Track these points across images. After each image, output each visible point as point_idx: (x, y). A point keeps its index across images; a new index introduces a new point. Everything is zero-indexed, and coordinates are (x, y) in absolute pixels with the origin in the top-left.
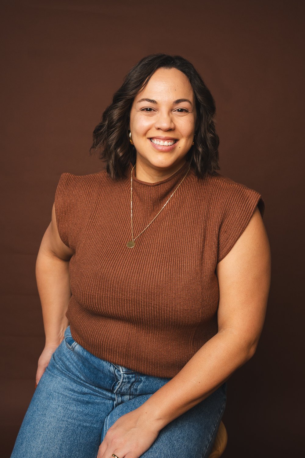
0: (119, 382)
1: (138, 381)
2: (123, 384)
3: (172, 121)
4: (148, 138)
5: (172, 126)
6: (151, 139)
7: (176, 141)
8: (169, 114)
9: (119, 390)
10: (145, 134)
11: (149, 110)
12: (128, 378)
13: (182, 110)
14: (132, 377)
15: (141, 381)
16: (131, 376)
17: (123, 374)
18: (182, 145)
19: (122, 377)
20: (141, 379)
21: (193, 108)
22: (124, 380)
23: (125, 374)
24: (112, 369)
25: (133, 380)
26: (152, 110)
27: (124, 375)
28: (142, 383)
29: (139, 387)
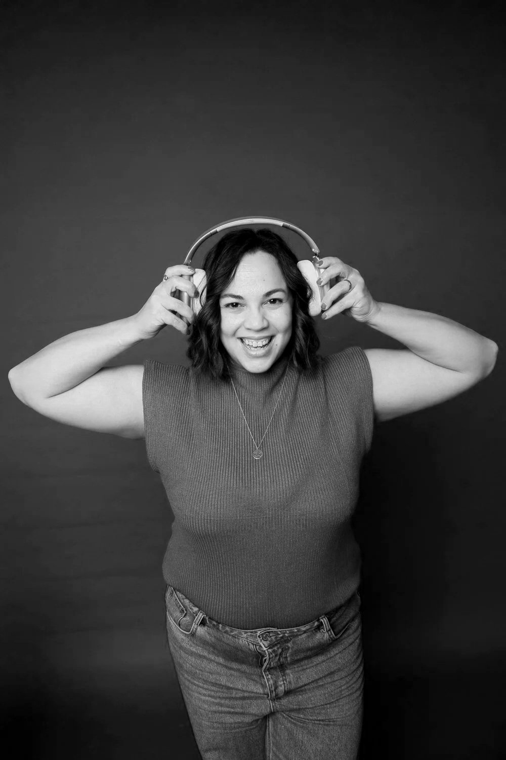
0: (266, 659)
1: (286, 649)
2: (271, 660)
3: (264, 318)
4: (238, 338)
5: (265, 324)
6: (242, 339)
7: (271, 338)
8: (259, 309)
9: (268, 666)
10: (234, 334)
11: (235, 305)
12: (274, 651)
13: (274, 301)
14: (278, 648)
15: (289, 648)
16: (276, 648)
17: (267, 650)
18: (279, 342)
19: (267, 653)
20: (288, 646)
21: (288, 296)
22: (271, 656)
23: (269, 648)
24: (252, 647)
25: (280, 650)
26: (239, 306)
27: (269, 650)
28: (290, 650)
29: (288, 654)
